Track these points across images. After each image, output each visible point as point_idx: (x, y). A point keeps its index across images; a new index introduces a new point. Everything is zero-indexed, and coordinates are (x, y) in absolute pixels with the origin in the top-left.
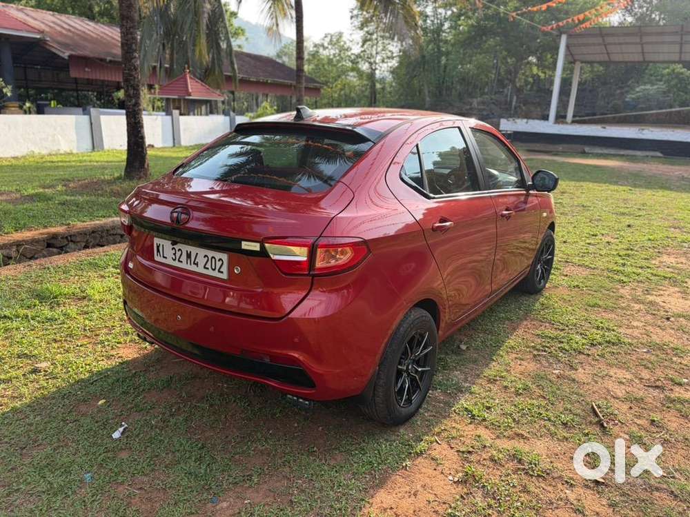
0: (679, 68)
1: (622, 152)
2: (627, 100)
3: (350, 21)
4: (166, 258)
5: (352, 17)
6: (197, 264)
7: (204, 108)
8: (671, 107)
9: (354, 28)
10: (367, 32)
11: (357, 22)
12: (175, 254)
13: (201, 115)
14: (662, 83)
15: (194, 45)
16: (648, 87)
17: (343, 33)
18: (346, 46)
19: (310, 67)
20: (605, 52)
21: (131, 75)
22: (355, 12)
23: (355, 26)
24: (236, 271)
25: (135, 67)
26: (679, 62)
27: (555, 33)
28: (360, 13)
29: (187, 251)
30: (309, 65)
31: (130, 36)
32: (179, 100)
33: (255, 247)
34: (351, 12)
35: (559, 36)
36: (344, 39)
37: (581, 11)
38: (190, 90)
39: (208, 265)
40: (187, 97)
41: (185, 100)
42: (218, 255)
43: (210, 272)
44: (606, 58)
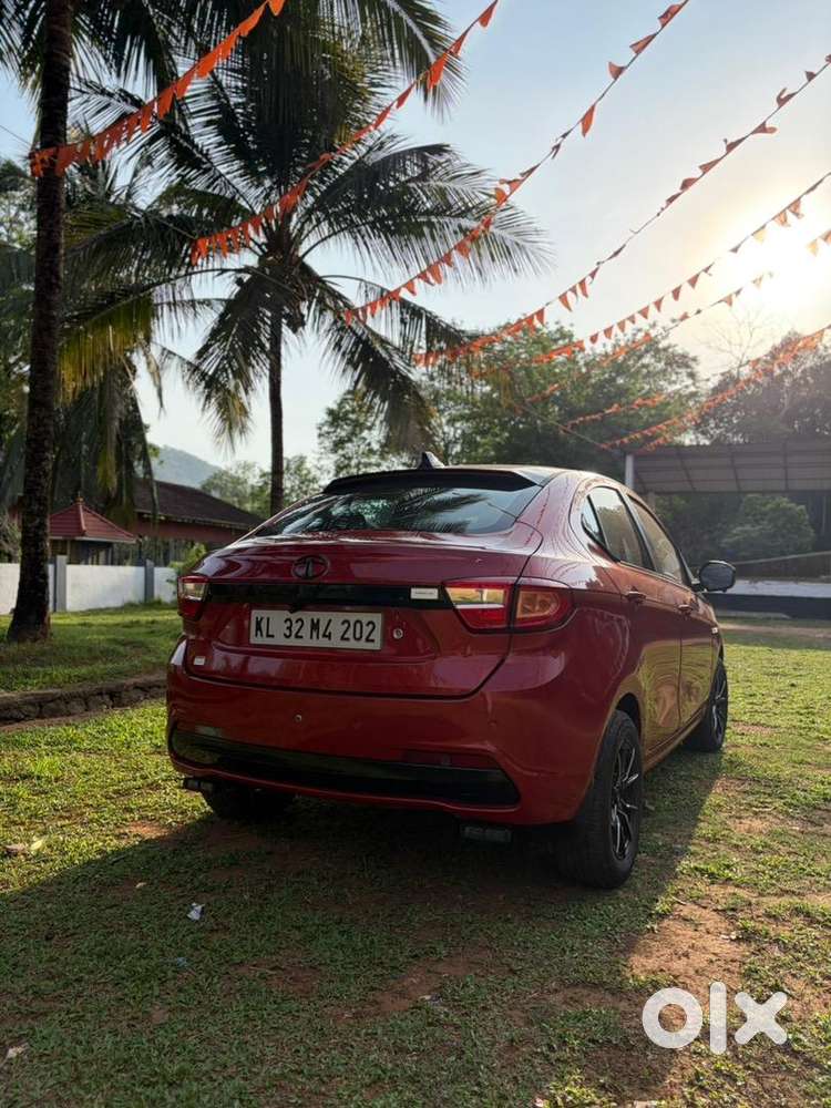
0: (784, 502)
1: (733, 614)
2: (723, 545)
3: (317, 440)
4: (273, 636)
5: (320, 435)
6: (329, 637)
7: (102, 554)
8: (783, 554)
9: (323, 450)
10: (344, 456)
11: (328, 444)
12: (289, 628)
13: (98, 564)
14: (765, 522)
15: (95, 463)
16: (748, 527)
17: (306, 457)
18: (310, 477)
19: (256, 505)
20: (685, 478)
21: (39, 484)
22: (326, 429)
23: (325, 448)
24: (395, 636)
25: (44, 472)
26: (783, 493)
27: (616, 452)
28: (332, 430)
29: (313, 620)
30: (253, 502)
31: (42, 429)
32: (65, 542)
33: (432, 594)
34: (320, 428)
35: (623, 459)
36: (308, 465)
37: (647, 426)
38: (84, 528)
39: (350, 634)
40: (78, 538)
41: (73, 541)
42: (365, 617)
43: (352, 644)
44: (688, 487)
